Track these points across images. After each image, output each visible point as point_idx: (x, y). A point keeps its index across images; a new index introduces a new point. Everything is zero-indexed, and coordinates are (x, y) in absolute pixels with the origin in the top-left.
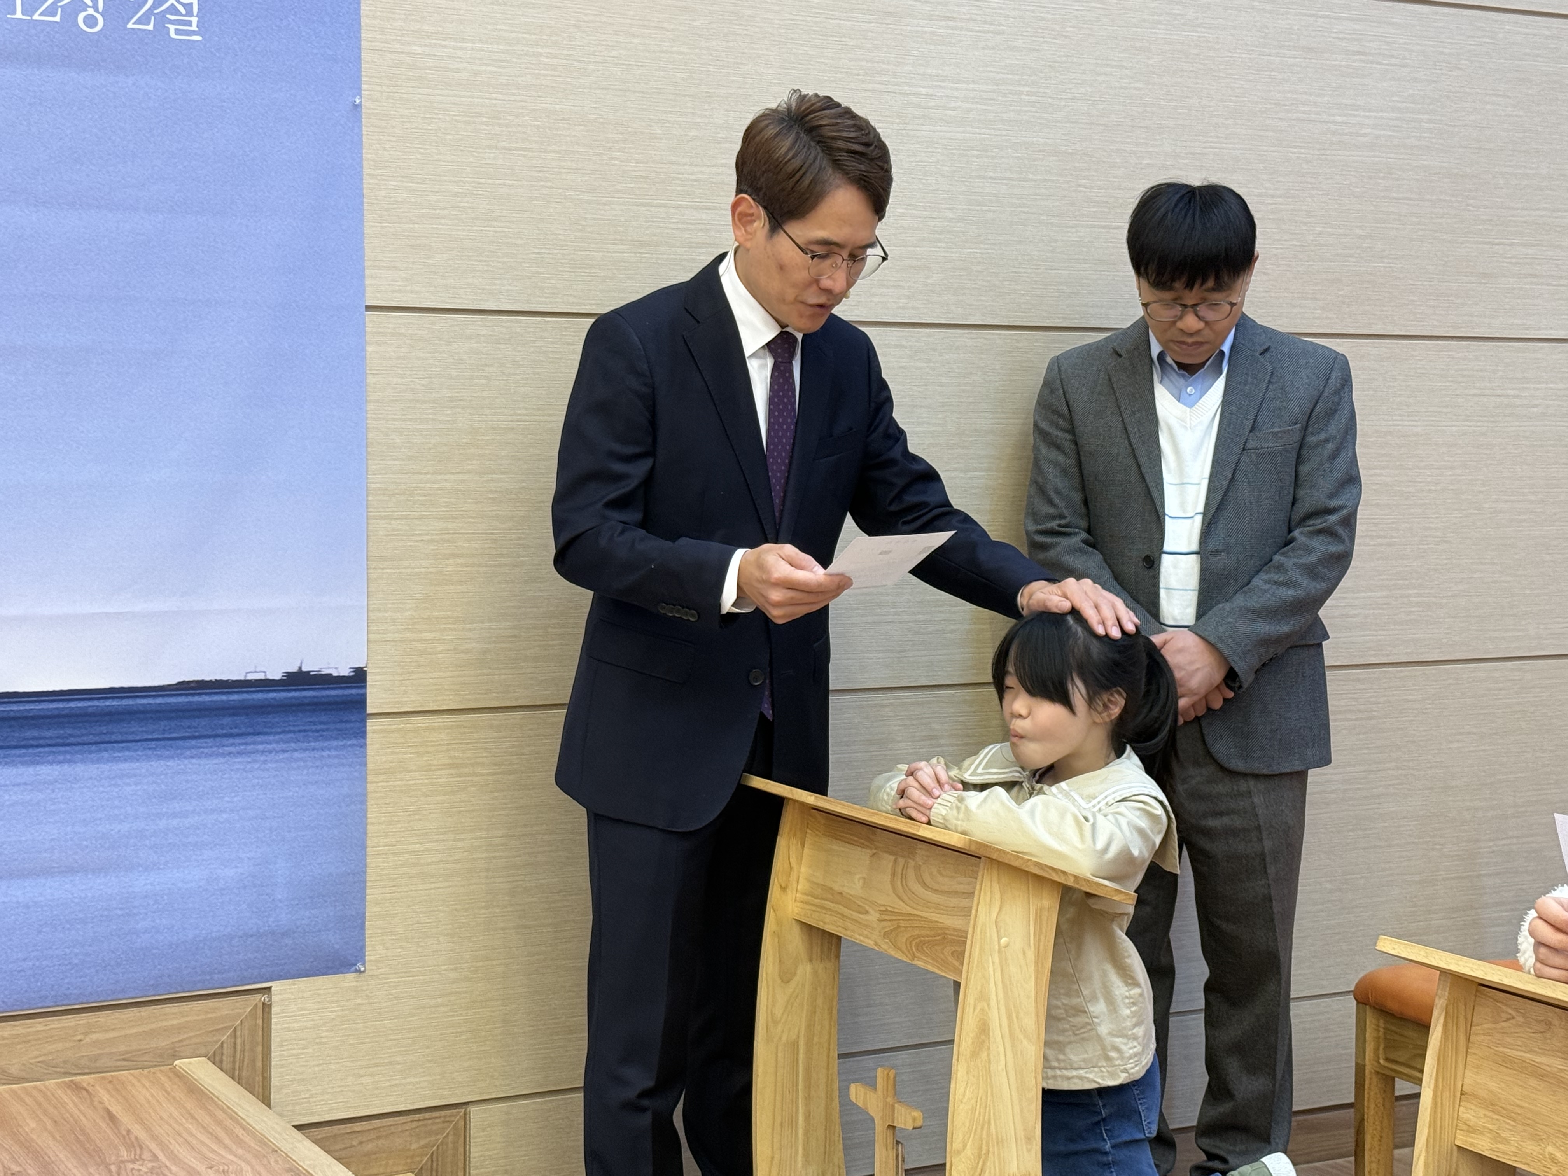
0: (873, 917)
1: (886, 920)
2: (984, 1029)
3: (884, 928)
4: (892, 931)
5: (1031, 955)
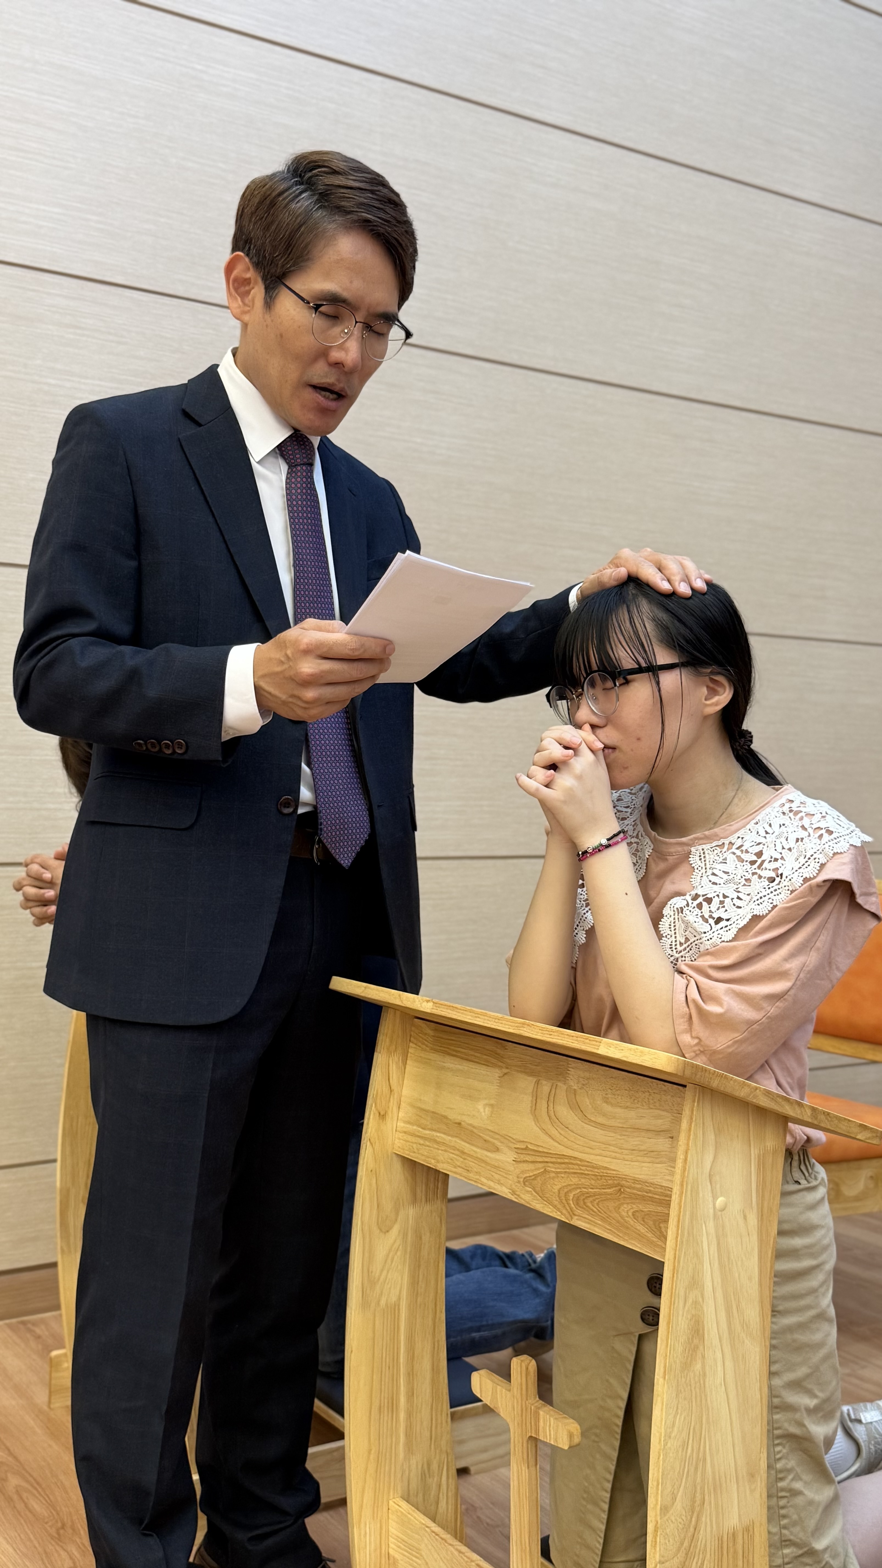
0: (506, 1157)
1: (526, 1161)
2: (697, 1330)
3: (523, 1172)
4: (536, 1176)
5: (753, 1219)
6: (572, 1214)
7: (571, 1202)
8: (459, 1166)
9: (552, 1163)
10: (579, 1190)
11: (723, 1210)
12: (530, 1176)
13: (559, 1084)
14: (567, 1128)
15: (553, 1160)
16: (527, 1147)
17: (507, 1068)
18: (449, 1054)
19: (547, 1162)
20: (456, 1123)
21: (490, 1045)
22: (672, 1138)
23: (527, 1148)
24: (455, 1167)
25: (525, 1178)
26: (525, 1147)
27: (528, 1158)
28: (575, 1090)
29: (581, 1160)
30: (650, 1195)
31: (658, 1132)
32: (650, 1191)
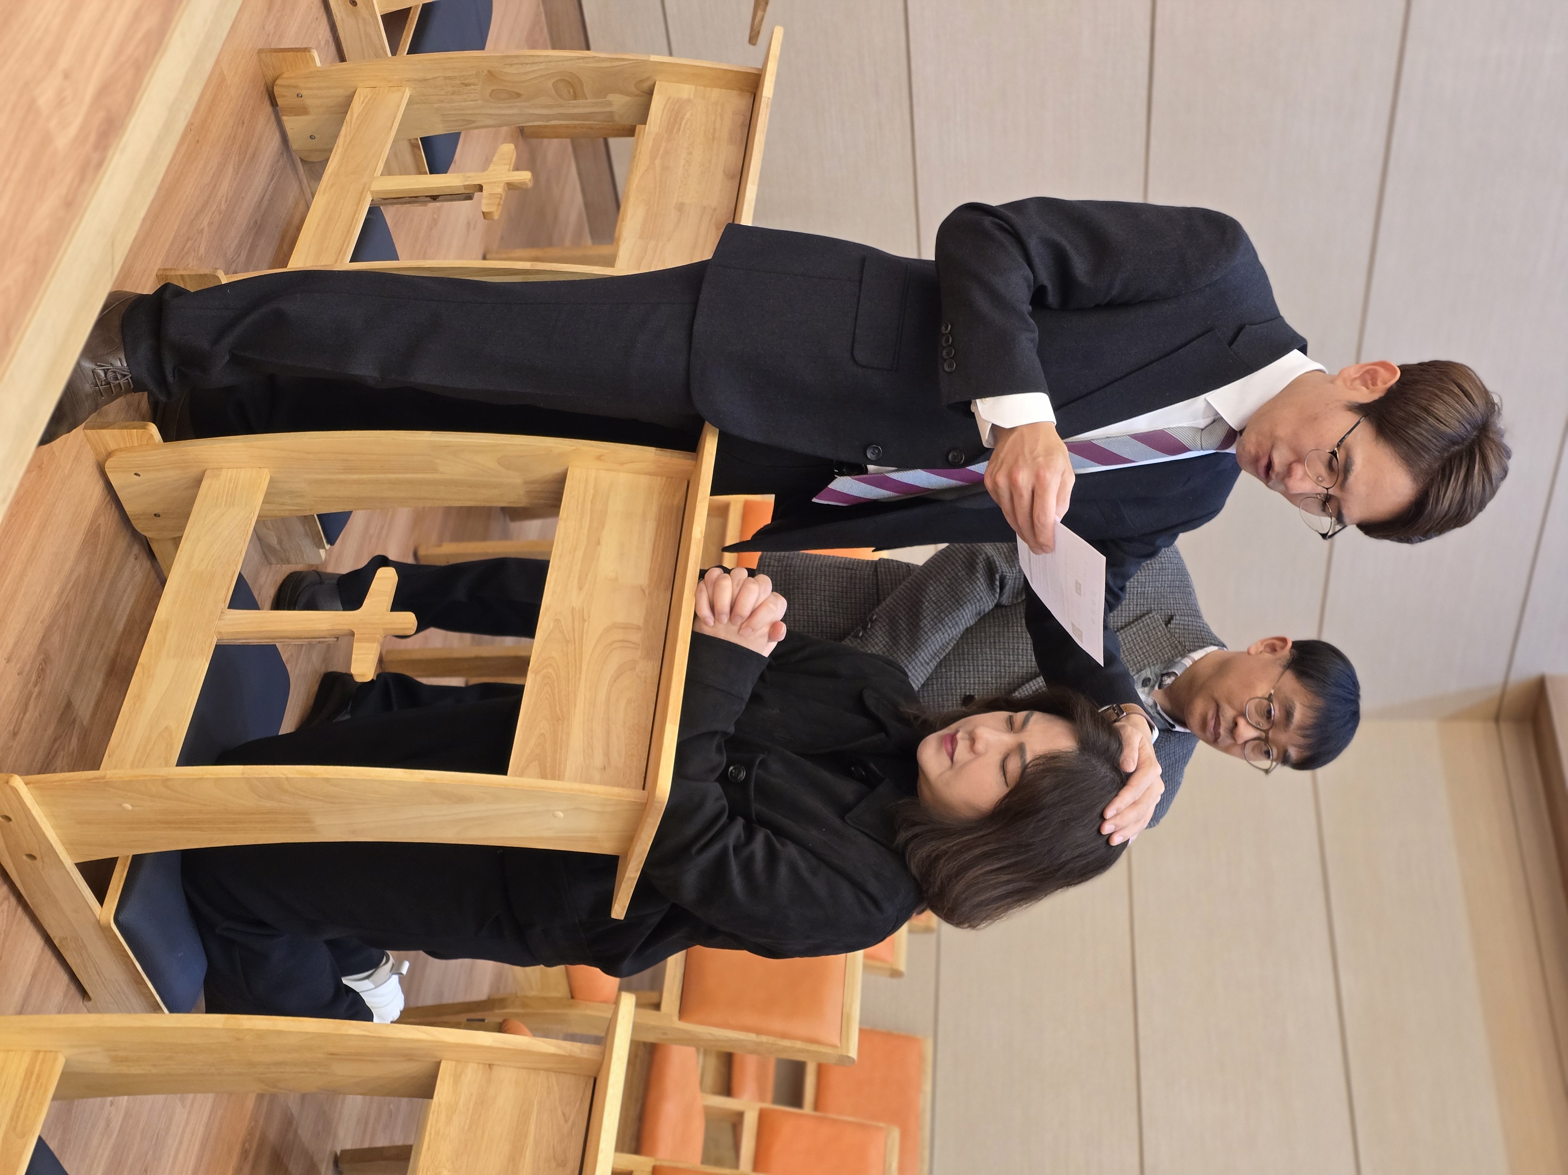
6: (537, 673)
7: (545, 671)
8: (563, 547)
9: (575, 649)
10: (555, 678)
11: (554, 816)
12: (562, 625)
13: (639, 652)
14: (604, 663)
15: (577, 651)
16: (586, 621)
17: (649, 594)
18: (658, 526)
19: (575, 644)
20: (599, 540)
21: (669, 573)
22: (605, 768)
23: (584, 620)
24: (562, 542)
25: (559, 620)
26: (585, 618)
27: (576, 623)
28: (635, 668)
29: (579, 679)
30: (559, 749)
31: (607, 755)
32: (561, 749)
